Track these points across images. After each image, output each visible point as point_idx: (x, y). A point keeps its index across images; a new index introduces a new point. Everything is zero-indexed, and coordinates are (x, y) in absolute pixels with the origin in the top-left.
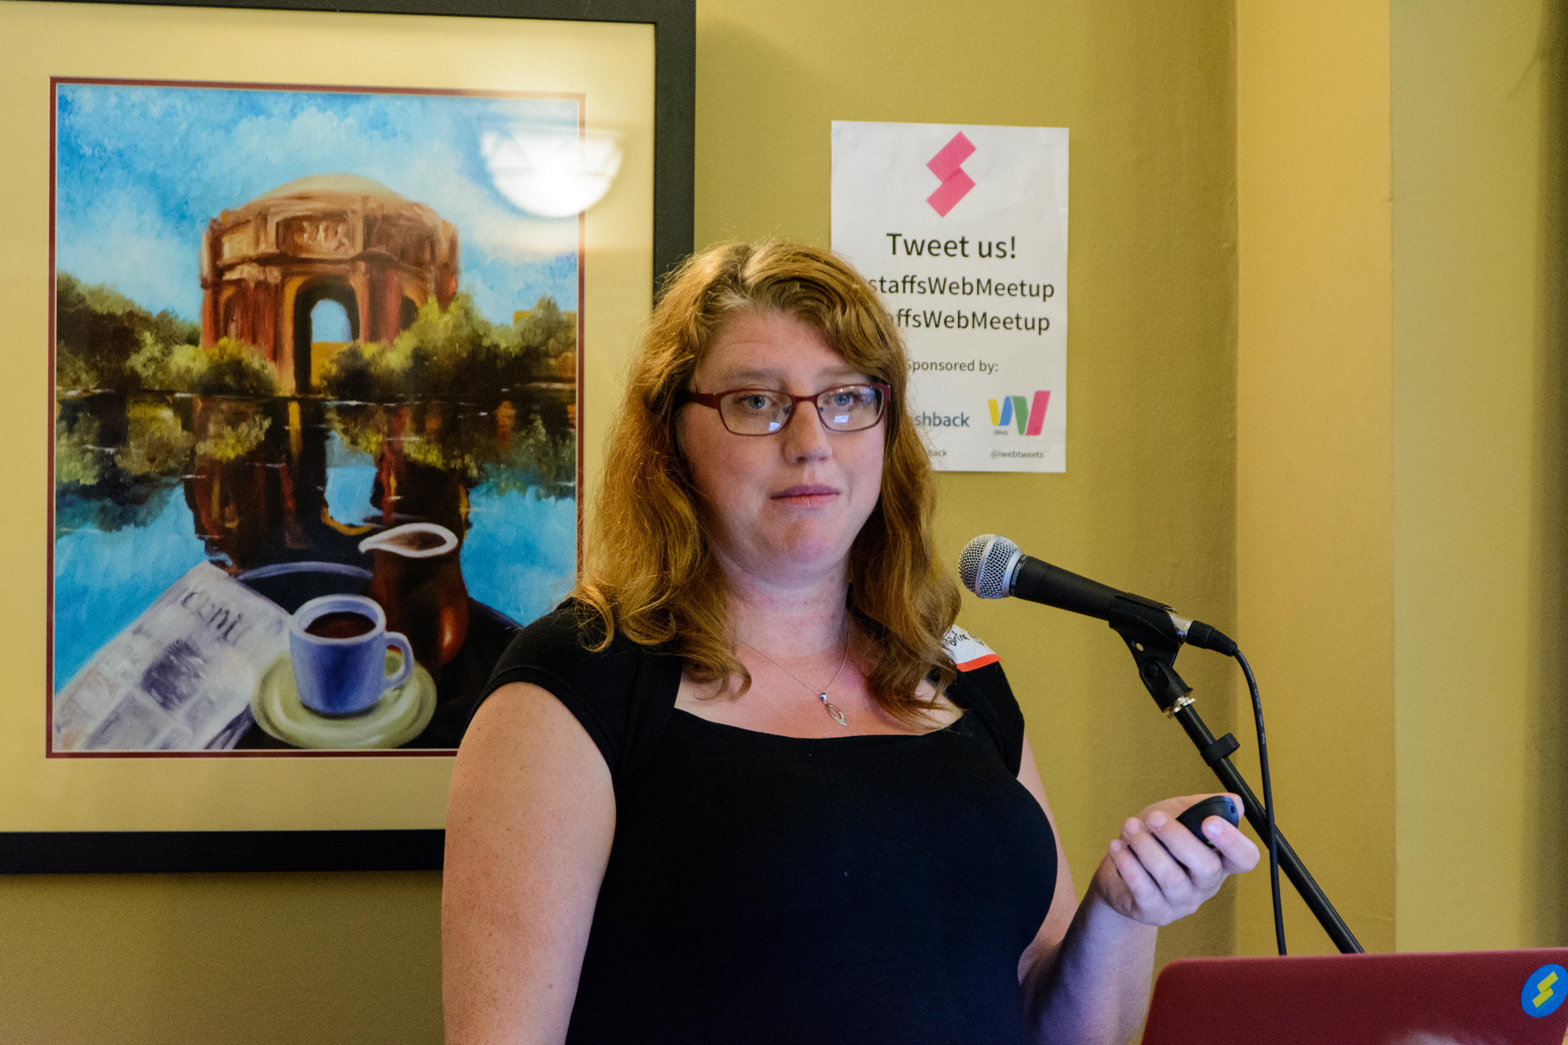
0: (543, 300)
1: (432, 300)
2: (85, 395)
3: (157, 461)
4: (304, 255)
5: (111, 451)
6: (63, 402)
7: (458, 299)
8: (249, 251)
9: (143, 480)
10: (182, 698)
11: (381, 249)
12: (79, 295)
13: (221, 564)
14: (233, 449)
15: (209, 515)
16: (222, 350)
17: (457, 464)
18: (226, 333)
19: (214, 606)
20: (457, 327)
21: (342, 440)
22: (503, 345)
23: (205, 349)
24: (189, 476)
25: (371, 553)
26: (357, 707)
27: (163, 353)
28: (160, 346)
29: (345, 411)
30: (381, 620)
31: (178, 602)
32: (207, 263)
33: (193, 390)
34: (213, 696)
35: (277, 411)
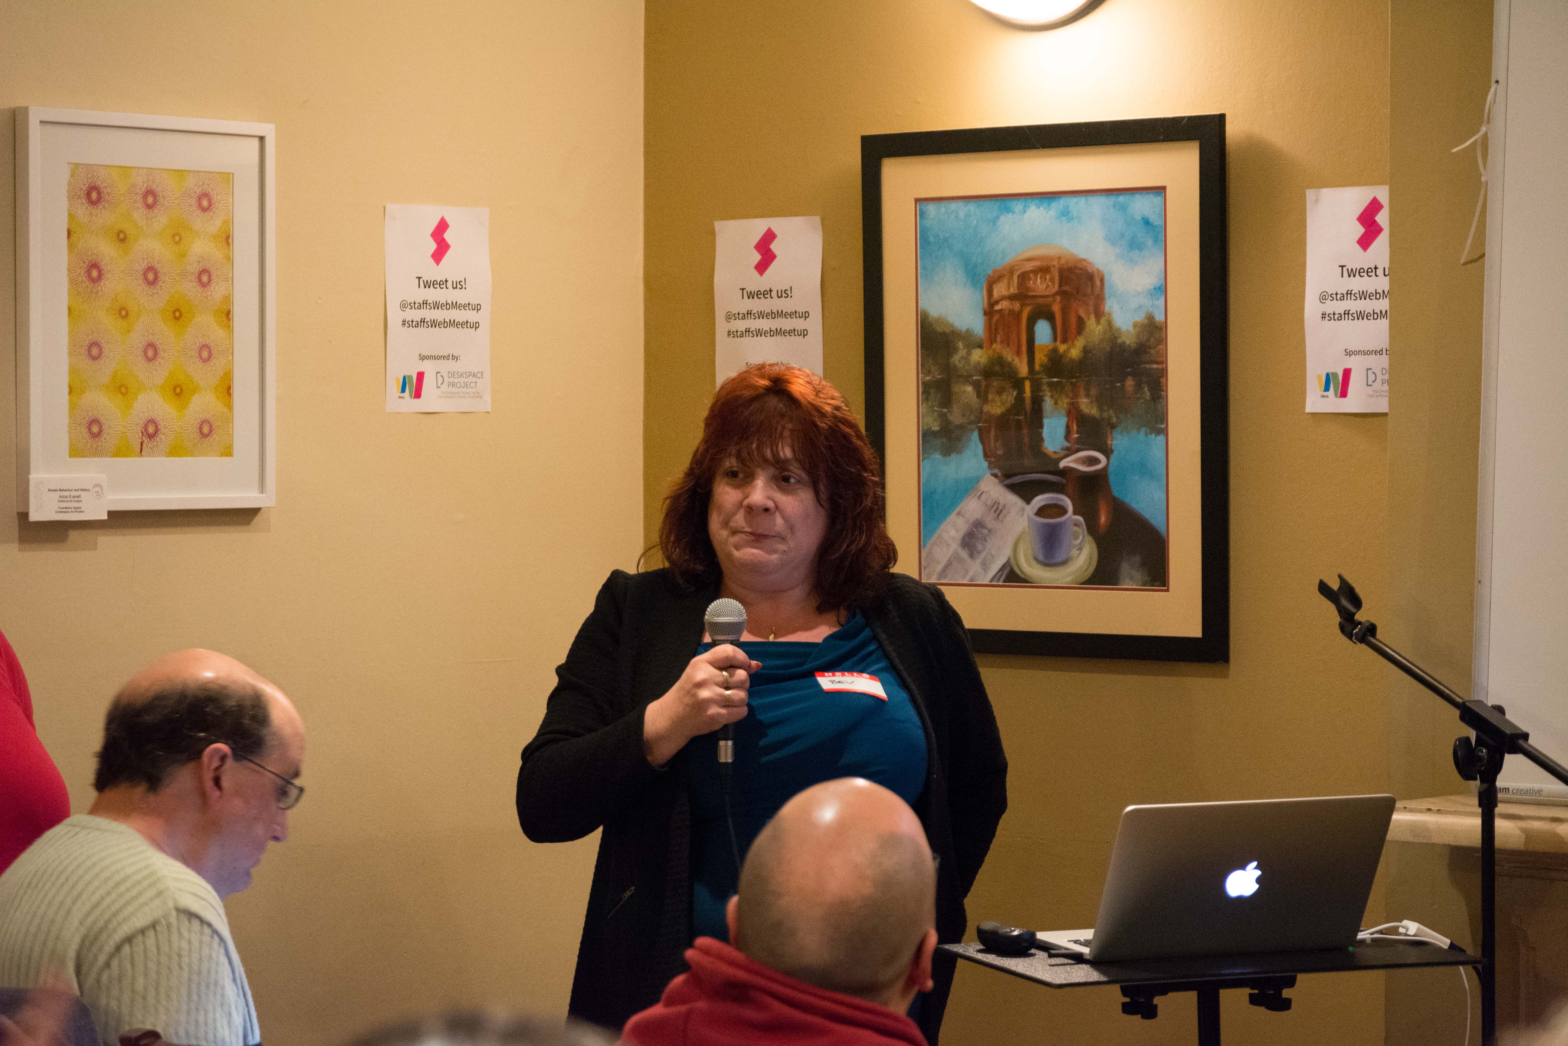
0: (1147, 313)
1: (1092, 317)
2: (934, 379)
3: (966, 416)
4: (1030, 294)
5: (945, 410)
6: (923, 383)
7: (1105, 315)
8: (1005, 293)
9: (960, 427)
10: (979, 552)
11: (1066, 288)
12: (930, 321)
13: (995, 476)
14: (1000, 408)
15: (990, 447)
16: (994, 350)
17: (1105, 415)
18: (995, 341)
19: (992, 500)
20: (1105, 333)
21: (1050, 402)
22: (1128, 342)
23: (986, 350)
24: (980, 425)
25: (1065, 467)
26: (1059, 560)
27: (967, 354)
28: (966, 350)
29: (1051, 385)
30: (1070, 509)
31: (976, 497)
32: (986, 300)
33: (980, 375)
34: (993, 552)
35: (1019, 385)
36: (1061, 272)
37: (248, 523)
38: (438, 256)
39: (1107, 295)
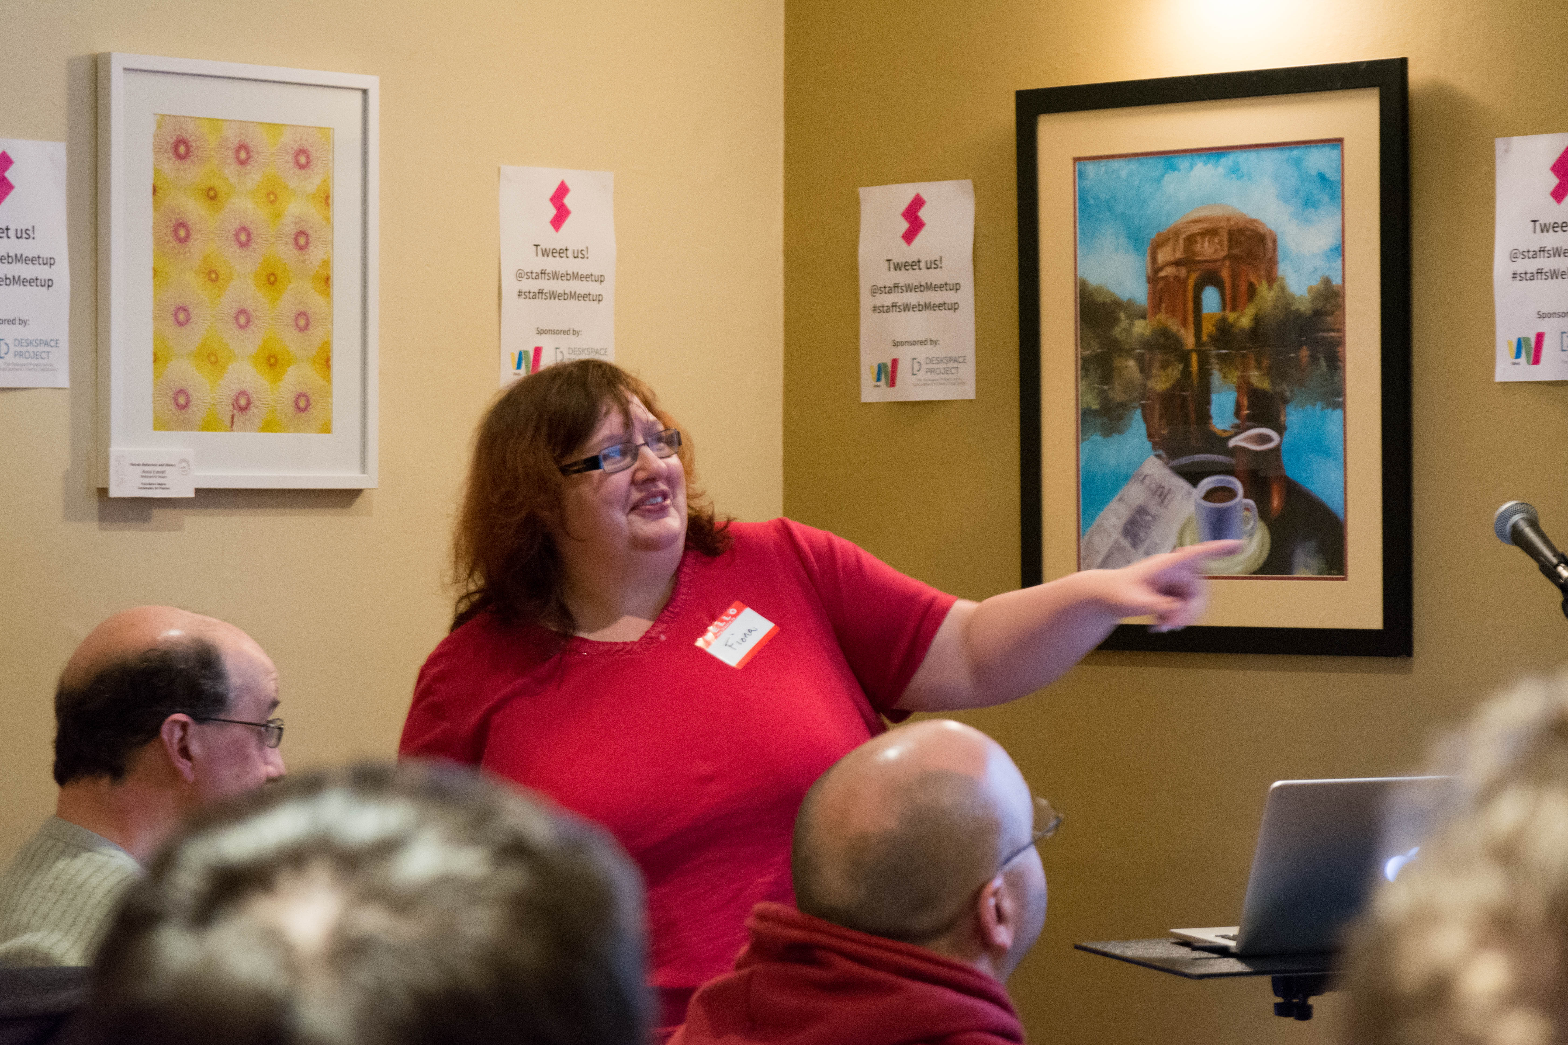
0: (1323, 277)
1: (1264, 282)
2: (1093, 353)
3: (1128, 393)
4: (1198, 258)
5: (1105, 387)
6: (1082, 358)
7: (1278, 280)
8: (1170, 258)
9: (1122, 405)
10: (1142, 541)
11: (1236, 251)
12: (1089, 291)
13: (1158, 456)
14: (1165, 384)
15: (1153, 426)
16: (1159, 320)
17: (1278, 389)
19: (1157, 483)
20: (1278, 298)
21: (1219, 375)
22: (1303, 308)
23: (1150, 321)
24: (1143, 402)
25: (1235, 448)
27: (1130, 325)
28: (1127, 321)
29: (1219, 357)
30: (1240, 492)
31: (1139, 481)
32: (1149, 266)
33: (1144, 348)
34: (1157, 540)
35: (1185, 358)
36: (1231, 234)
37: (348, 505)
38: (558, 222)
39: (1279, 258)
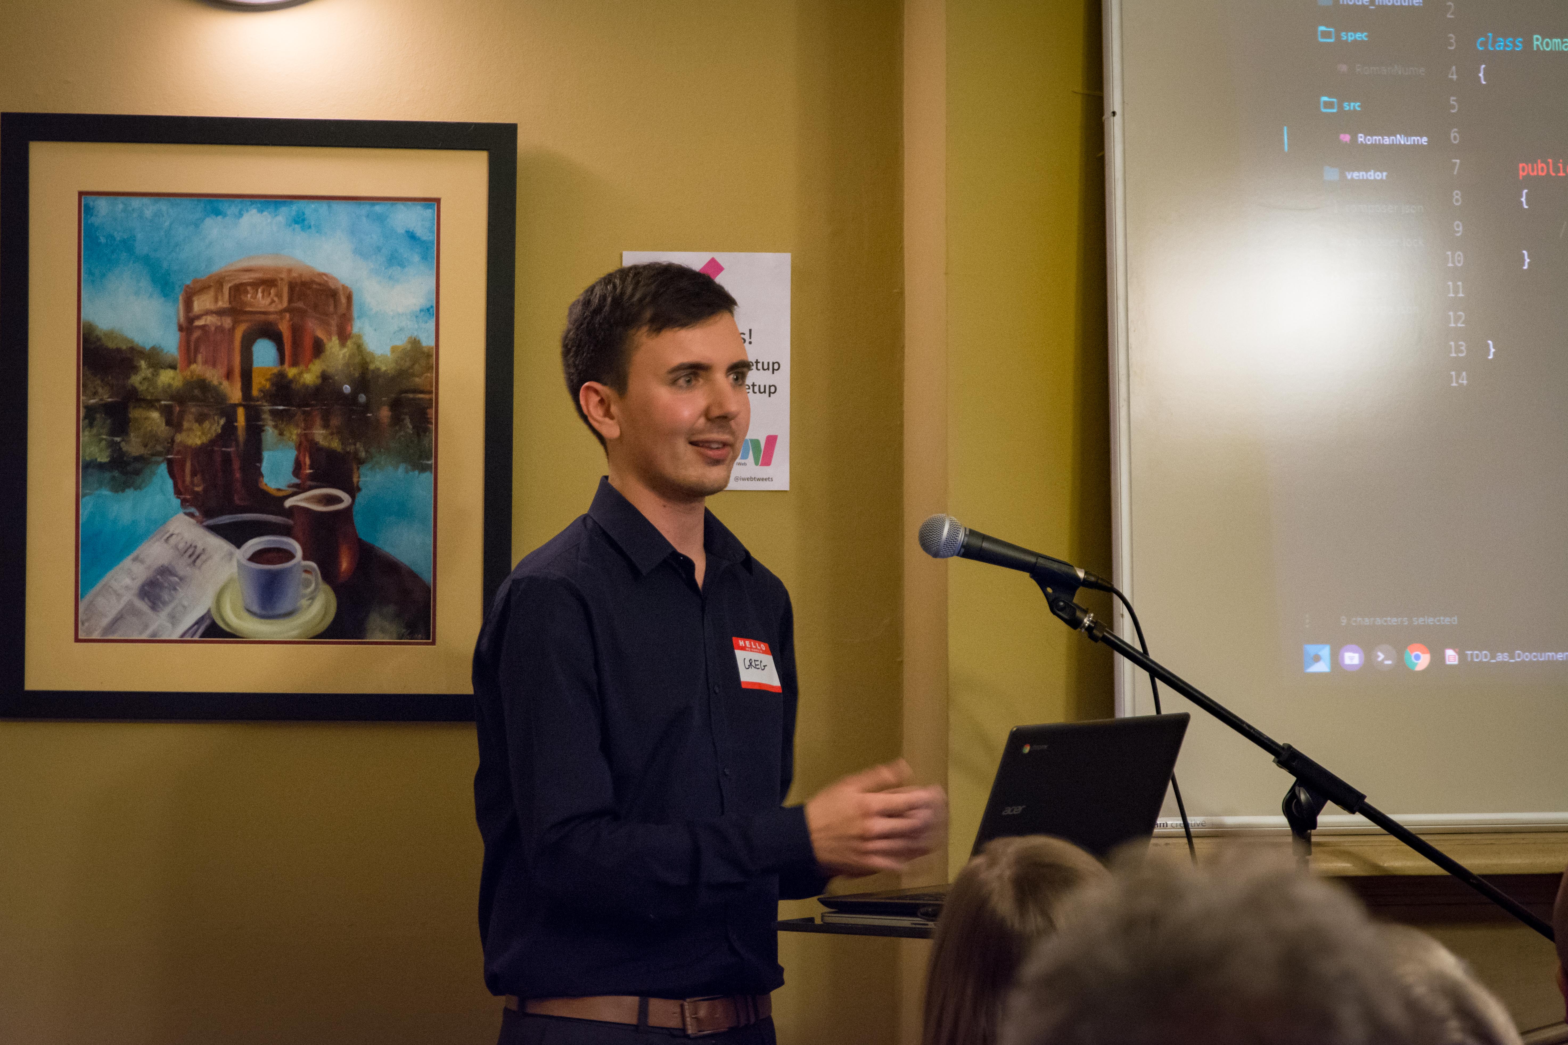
0: (411, 338)
1: (335, 340)
2: (103, 402)
3: (149, 446)
4: (248, 309)
5: (118, 439)
6: (86, 407)
7: (353, 337)
8: (211, 306)
9: (139, 459)
10: (165, 603)
11: (300, 305)
12: (97, 336)
13: (191, 515)
14: (200, 438)
15: (184, 481)
16: (193, 372)
17: (350, 448)
19: (186, 542)
20: (352, 356)
21: (273, 432)
22: (383, 368)
23: (181, 371)
24: (170, 457)
25: (292, 508)
26: (282, 611)
27: (153, 375)
28: (151, 370)
29: (274, 414)
30: (299, 553)
31: (163, 540)
32: (182, 314)
33: (172, 399)
34: (186, 603)
35: (229, 413)
36: (292, 286)
39: (355, 314)
